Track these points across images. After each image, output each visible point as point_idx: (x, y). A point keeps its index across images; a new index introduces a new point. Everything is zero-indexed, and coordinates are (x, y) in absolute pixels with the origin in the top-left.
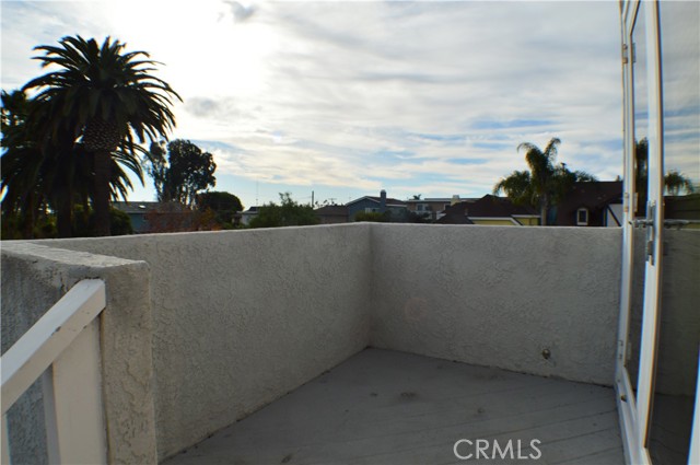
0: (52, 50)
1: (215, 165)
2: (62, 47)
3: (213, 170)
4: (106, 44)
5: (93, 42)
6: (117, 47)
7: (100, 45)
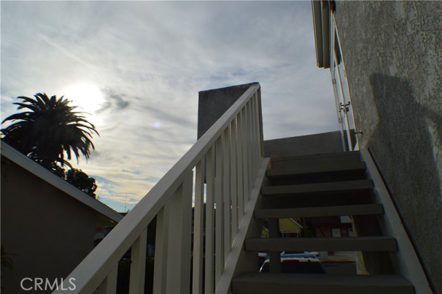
0: (28, 99)
1: (96, 187)
2: (35, 99)
3: (95, 190)
4: (61, 99)
5: (54, 98)
6: (67, 101)
7: (57, 99)
